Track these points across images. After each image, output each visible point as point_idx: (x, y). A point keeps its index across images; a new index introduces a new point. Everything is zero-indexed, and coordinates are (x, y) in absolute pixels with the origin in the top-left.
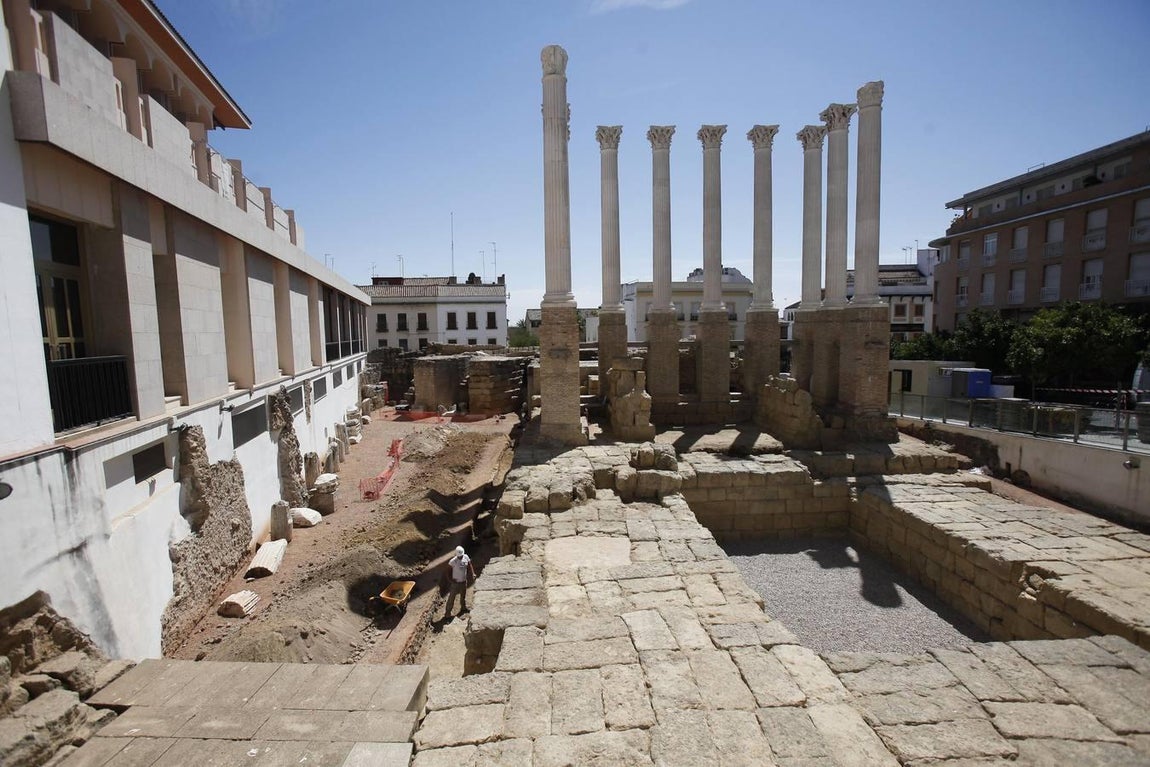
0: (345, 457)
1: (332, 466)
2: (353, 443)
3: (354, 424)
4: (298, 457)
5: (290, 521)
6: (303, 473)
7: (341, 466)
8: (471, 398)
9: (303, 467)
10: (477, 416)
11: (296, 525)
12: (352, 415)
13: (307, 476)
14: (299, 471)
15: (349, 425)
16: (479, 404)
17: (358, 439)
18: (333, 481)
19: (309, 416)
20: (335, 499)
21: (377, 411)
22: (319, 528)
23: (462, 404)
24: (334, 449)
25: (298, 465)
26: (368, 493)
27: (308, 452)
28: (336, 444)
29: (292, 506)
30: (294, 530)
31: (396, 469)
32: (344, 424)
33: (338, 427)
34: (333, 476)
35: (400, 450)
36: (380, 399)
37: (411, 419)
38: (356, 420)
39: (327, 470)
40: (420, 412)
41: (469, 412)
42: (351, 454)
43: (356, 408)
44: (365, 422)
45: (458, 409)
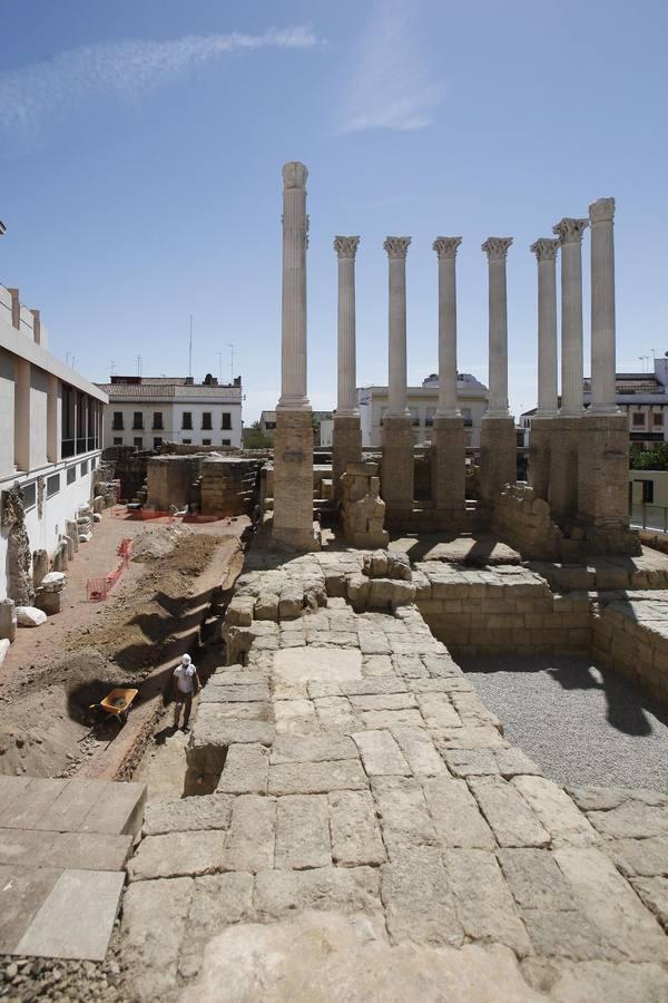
0: (75, 555)
1: (61, 565)
2: (83, 541)
3: (85, 522)
4: (27, 554)
5: (15, 620)
6: (31, 570)
7: (69, 564)
8: (204, 499)
9: (31, 565)
10: (209, 517)
11: (20, 625)
12: (84, 513)
13: (34, 574)
14: (27, 568)
15: (80, 523)
16: (211, 505)
17: (88, 536)
18: (61, 580)
19: (40, 513)
20: (61, 599)
21: (109, 509)
22: (43, 628)
23: (194, 505)
24: (64, 547)
25: (27, 563)
26: (94, 594)
27: (37, 550)
28: (66, 542)
29: (17, 604)
30: (17, 629)
31: (125, 570)
32: (75, 521)
33: (69, 524)
34: (60, 575)
35: (129, 550)
36: (113, 496)
37: (142, 519)
38: (87, 518)
39: (55, 568)
40: (152, 511)
41: (200, 513)
42: (80, 552)
43: (88, 506)
44: (96, 520)
45: (190, 509)
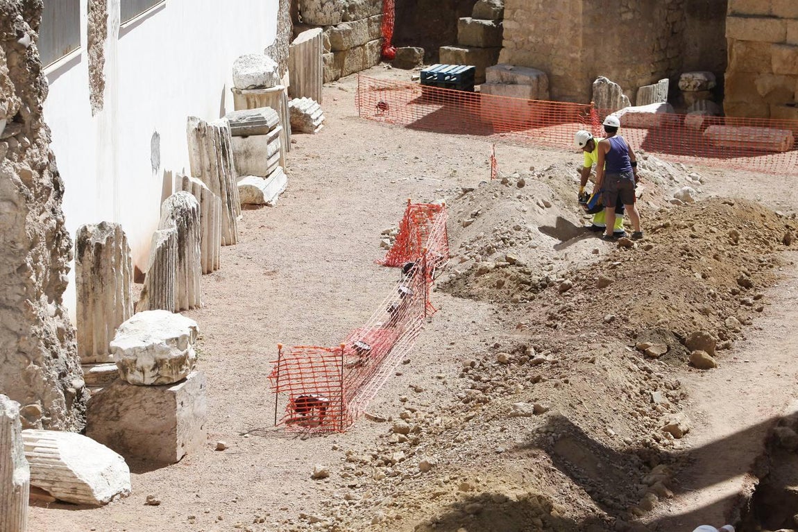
0: (224, 255)
1: (175, 287)
2: (255, 203)
3: (258, 128)
4: (56, 235)
5: (22, 476)
6: (70, 297)
7: (204, 287)
8: (736, 53)
9: (71, 278)
10: (754, 134)
11: (40, 496)
12: (254, 92)
13: (83, 315)
14: (56, 290)
15: (243, 131)
16: (764, 84)
17: (272, 187)
18: (177, 341)
19: (98, 83)
20: (183, 413)
21: (349, 84)
22: (117, 513)
23: (692, 80)
24: (186, 221)
25: (56, 269)
26: (303, 405)
27: (92, 222)
28: (192, 201)
29: (29, 418)
30: (30, 511)
32: (222, 123)
33: (200, 132)
34: (180, 324)
35: (433, 246)
36: (364, 34)
37: (482, 127)
38: (269, 114)
39: (157, 296)
40: (520, 97)
41: (718, 115)
42: (244, 245)
43: (269, 65)
44: (299, 124)
45: (675, 96)
